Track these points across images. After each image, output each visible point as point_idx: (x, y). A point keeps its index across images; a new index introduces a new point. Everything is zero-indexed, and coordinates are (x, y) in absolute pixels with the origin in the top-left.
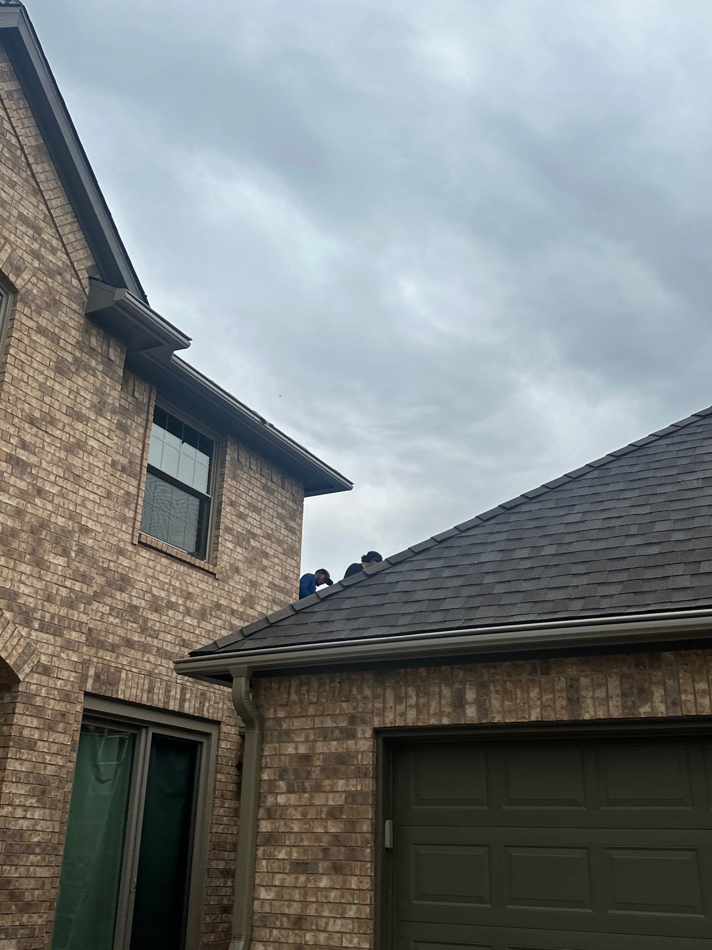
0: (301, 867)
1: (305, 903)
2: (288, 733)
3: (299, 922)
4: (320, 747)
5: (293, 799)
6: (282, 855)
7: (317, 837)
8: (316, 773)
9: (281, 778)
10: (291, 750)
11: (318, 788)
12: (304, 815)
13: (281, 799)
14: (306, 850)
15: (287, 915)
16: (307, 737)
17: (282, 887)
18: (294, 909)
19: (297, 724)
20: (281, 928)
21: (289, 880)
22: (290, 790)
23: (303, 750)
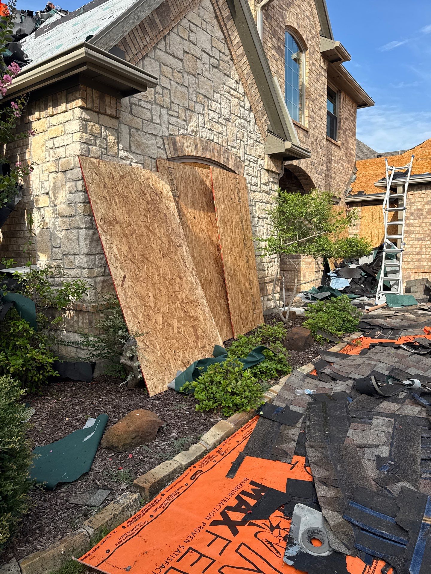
0: (419, 239)
1: (421, 248)
2: (414, 203)
3: (419, 253)
4: (426, 206)
5: (416, 221)
6: (413, 236)
7: (426, 231)
8: (425, 214)
9: (411, 215)
10: (415, 207)
11: (425, 218)
12: (420, 225)
13: (412, 221)
14: (421, 235)
15: (415, 252)
16: (421, 204)
17: (413, 244)
18: (418, 250)
19: (417, 200)
20: (413, 254)
21: (416, 242)
22: (415, 219)
23: (419, 207)
